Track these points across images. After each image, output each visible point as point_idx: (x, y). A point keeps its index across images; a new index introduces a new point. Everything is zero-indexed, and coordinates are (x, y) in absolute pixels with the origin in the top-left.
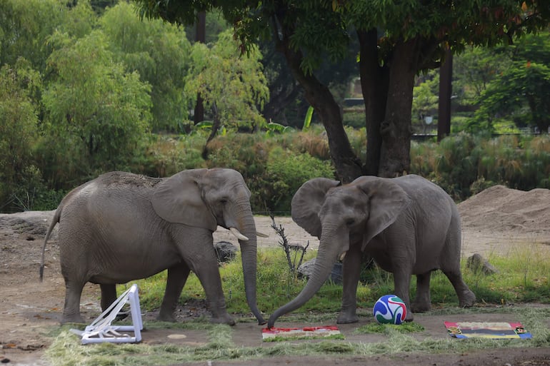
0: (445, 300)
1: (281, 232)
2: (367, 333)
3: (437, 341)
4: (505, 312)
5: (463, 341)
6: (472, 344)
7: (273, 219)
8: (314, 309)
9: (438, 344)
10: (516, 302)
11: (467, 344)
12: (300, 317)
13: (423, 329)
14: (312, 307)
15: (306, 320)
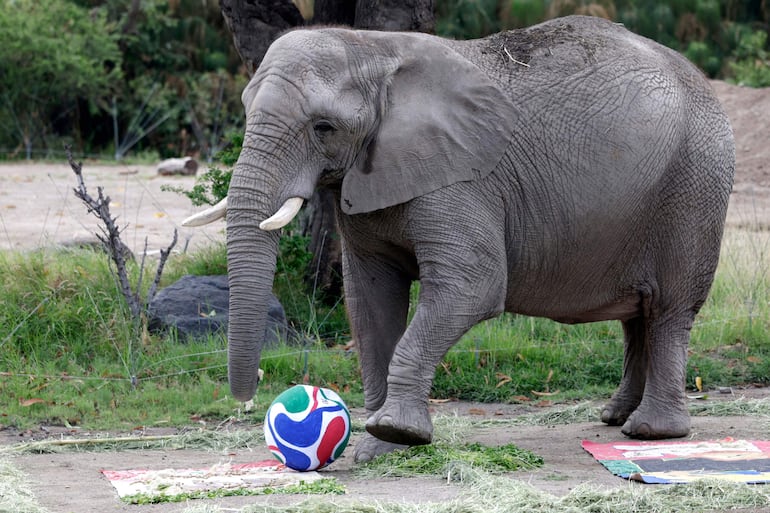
0: (551, 383)
1: (101, 208)
2: (396, 476)
3: (607, 493)
4: (729, 412)
5: (675, 490)
6: (697, 498)
7: (78, 172)
8: (210, 414)
9: (609, 499)
10: (733, 383)
11: (685, 499)
12: (189, 436)
13: (540, 461)
14: (205, 409)
15: (208, 445)
